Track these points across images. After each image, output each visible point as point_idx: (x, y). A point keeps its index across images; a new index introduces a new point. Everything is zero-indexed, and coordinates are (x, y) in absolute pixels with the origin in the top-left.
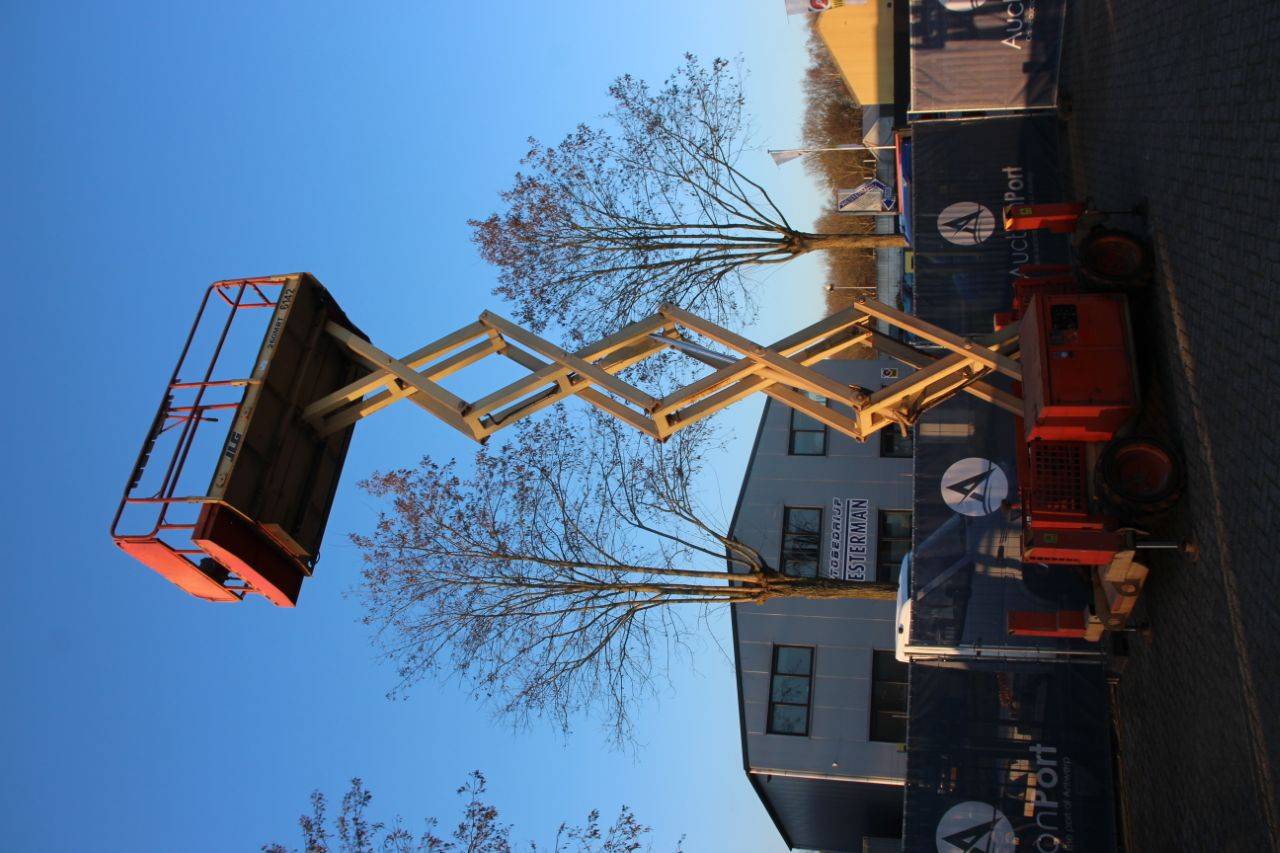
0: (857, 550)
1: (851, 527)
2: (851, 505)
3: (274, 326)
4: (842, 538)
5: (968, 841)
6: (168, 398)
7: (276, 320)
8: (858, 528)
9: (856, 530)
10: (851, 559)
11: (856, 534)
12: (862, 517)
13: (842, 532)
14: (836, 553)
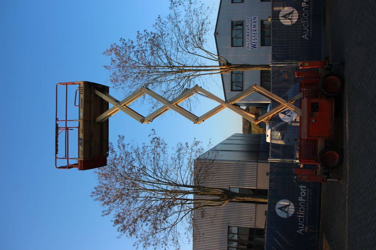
0: (255, 34)
1: (252, 26)
2: (252, 18)
3: (81, 101)
4: (250, 30)
5: (283, 209)
6: (57, 125)
7: (81, 99)
8: (255, 26)
9: (254, 27)
10: (253, 36)
11: (254, 28)
12: (256, 23)
13: (250, 28)
14: (248, 35)
